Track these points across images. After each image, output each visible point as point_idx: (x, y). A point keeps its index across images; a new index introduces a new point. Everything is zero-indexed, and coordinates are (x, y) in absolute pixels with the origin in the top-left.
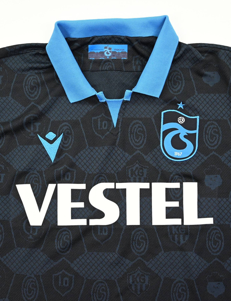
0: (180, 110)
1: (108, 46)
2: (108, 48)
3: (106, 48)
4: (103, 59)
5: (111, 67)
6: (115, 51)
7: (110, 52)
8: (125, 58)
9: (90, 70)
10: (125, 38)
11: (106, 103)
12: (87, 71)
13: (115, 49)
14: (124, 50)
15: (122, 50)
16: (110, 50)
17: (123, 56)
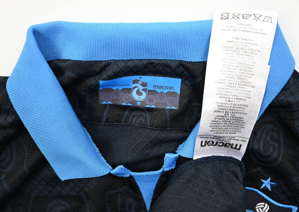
0: (265, 190)
1: (140, 78)
2: (140, 82)
3: (135, 82)
4: (129, 106)
5: (143, 120)
6: (155, 89)
7: (144, 90)
8: (174, 108)
9: (103, 124)
10: (178, 66)
11: (131, 177)
12: (97, 124)
13: (154, 86)
14: (172, 88)
15: (169, 88)
16: (145, 87)
17: (171, 102)
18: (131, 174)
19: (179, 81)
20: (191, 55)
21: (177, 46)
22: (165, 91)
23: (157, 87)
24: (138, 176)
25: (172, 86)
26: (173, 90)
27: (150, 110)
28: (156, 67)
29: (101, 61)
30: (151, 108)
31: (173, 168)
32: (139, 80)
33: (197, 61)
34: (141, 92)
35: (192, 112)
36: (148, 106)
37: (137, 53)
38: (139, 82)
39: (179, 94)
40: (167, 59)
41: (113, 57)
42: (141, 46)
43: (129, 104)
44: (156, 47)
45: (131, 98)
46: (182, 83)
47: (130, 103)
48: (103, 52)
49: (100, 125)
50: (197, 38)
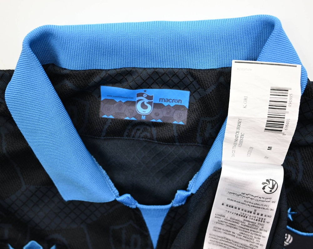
1: (145, 91)
4: (133, 121)
6: (161, 102)
8: (181, 123)
9: (102, 138)
10: (186, 76)
11: (137, 209)
12: (96, 138)
13: (160, 99)
14: (180, 101)
15: (176, 102)
16: (150, 100)
17: (178, 116)
18: (138, 206)
19: (187, 93)
20: (200, 61)
21: (185, 52)
22: (172, 104)
23: (163, 100)
24: (145, 210)
25: (180, 99)
26: (181, 103)
27: (156, 125)
28: (162, 77)
29: (101, 70)
30: (157, 122)
31: (183, 203)
32: (143, 94)
33: (207, 68)
34: (146, 105)
35: (204, 128)
36: (154, 120)
37: (140, 61)
38: (144, 95)
39: (187, 107)
40: (173, 67)
41: (114, 65)
42: (146, 53)
43: (133, 119)
44: (162, 53)
45: (135, 111)
46: (190, 95)
47: (134, 117)
48: (103, 60)
49: (100, 139)
50: (207, 44)
